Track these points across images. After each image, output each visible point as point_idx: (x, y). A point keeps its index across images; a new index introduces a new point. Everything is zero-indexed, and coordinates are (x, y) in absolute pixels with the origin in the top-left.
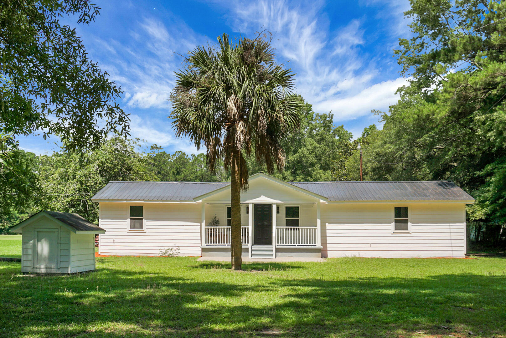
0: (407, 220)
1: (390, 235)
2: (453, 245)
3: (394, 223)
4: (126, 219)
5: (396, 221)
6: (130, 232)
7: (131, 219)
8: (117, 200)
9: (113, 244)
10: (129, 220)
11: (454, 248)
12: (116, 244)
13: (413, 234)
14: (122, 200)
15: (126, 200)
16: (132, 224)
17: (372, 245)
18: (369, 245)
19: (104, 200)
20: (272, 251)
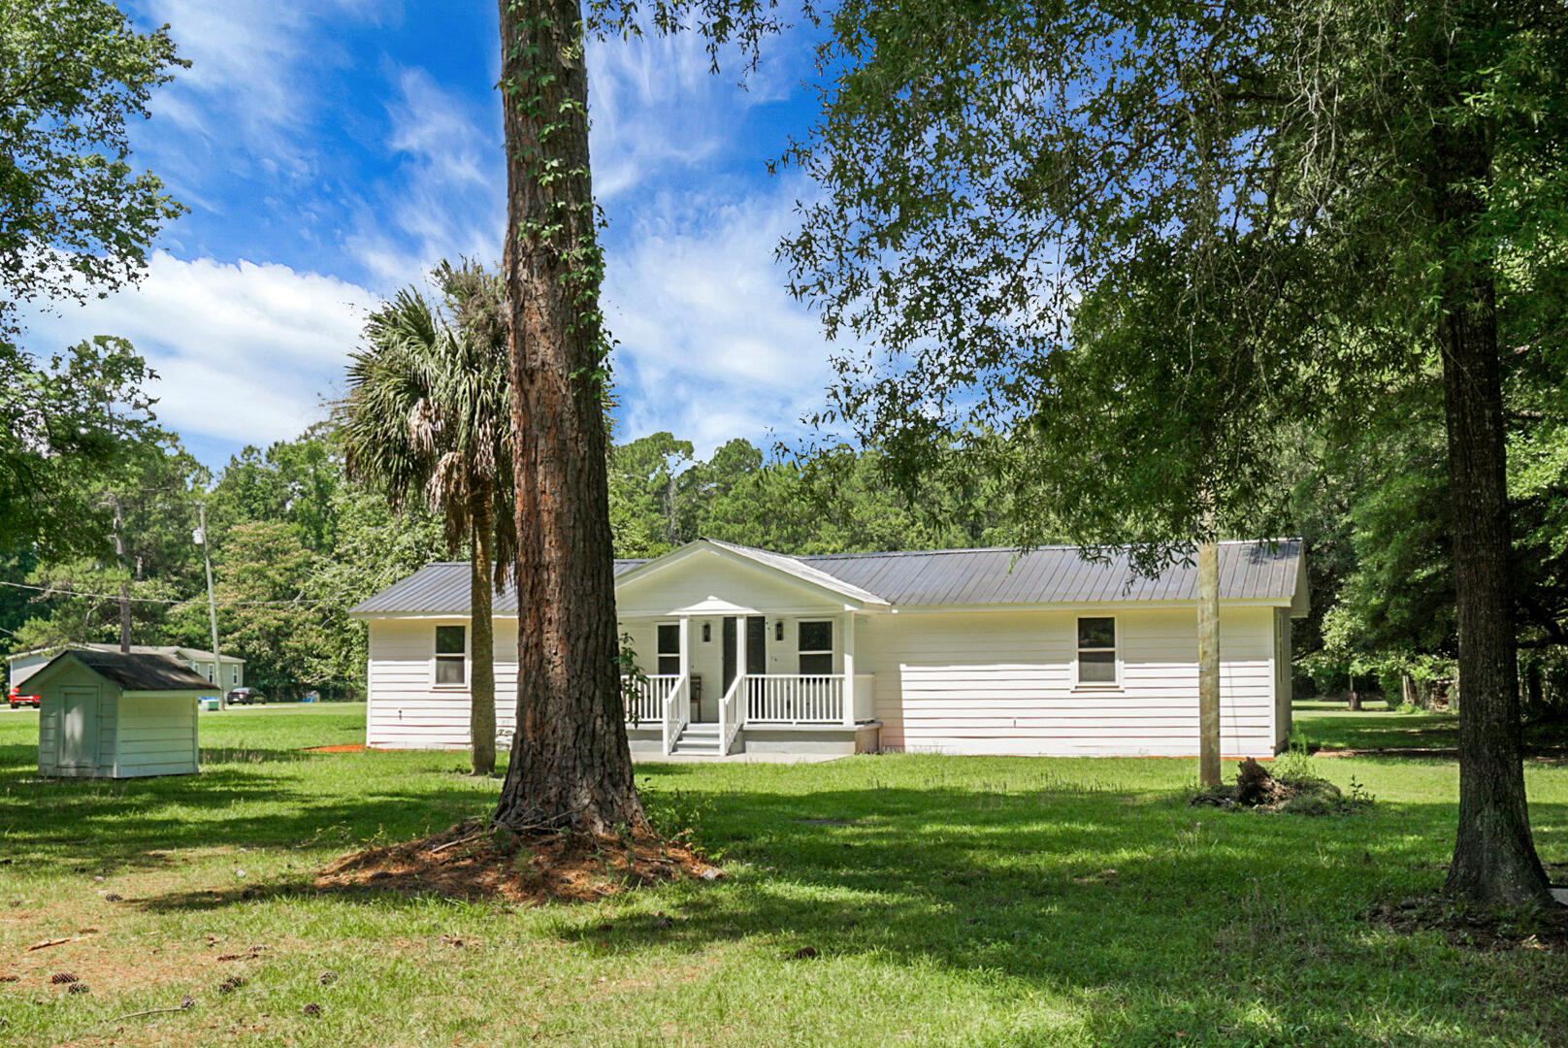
0: (1113, 653)
1: (1068, 694)
2: (1240, 722)
3: (1077, 662)
4: (427, 659)
5: (1083, 658)
6: (435, 690)
7: (439, 658)
8: (404, 613)
9: (397, 721)
10: (434, 660)
11: (1242, 732)
12: (404, 721)
13: (1128, 693)
14: (414, 613)
15: (423, 612)
16: (441, 671)
17: (1020, 723)
18: (1010, 723)
19: (376, 613)
20: (717, 736)
